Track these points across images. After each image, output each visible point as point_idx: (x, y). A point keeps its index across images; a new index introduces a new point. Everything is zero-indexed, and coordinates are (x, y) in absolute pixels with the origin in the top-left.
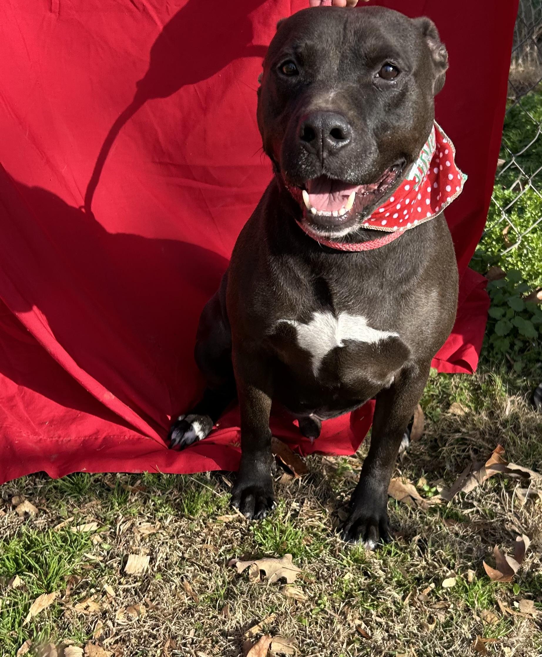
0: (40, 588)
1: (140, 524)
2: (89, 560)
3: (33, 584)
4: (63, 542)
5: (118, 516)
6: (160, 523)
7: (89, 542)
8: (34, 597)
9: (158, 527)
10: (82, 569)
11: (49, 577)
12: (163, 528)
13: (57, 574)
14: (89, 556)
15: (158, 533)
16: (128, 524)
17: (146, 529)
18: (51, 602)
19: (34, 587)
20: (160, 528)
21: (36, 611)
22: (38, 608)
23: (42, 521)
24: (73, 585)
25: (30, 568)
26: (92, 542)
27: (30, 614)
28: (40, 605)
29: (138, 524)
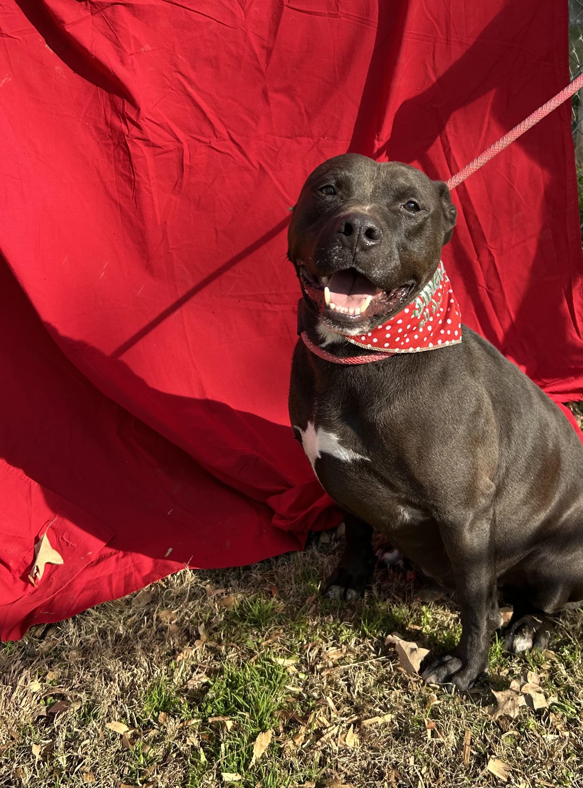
0: (254, 727)
1: (327, 649)
2: (290, 692)
3: (247, 724)
4: (261, 675)
5: (303, 642)
6: (346, 647)
7: (286, 674)
8: (253, 738)
9: (344, 651)
10: (287, 702)
11: (260, 714)
12: (349, 650)
13: (267, 711)
14: (289, 687)
15: (346, 657)
16: (316, 651)
17: (334, 654)
18: (269, 741)
19: (248, 726)
20: (347, 651)
21: (259, 752)
22: (260, 749)
23: (233, 655)
24: (284, 721)
25: (239, 706)
26: (289, 673)
27: (254, 756)
28: (261, 746)
29: (325, 650)
